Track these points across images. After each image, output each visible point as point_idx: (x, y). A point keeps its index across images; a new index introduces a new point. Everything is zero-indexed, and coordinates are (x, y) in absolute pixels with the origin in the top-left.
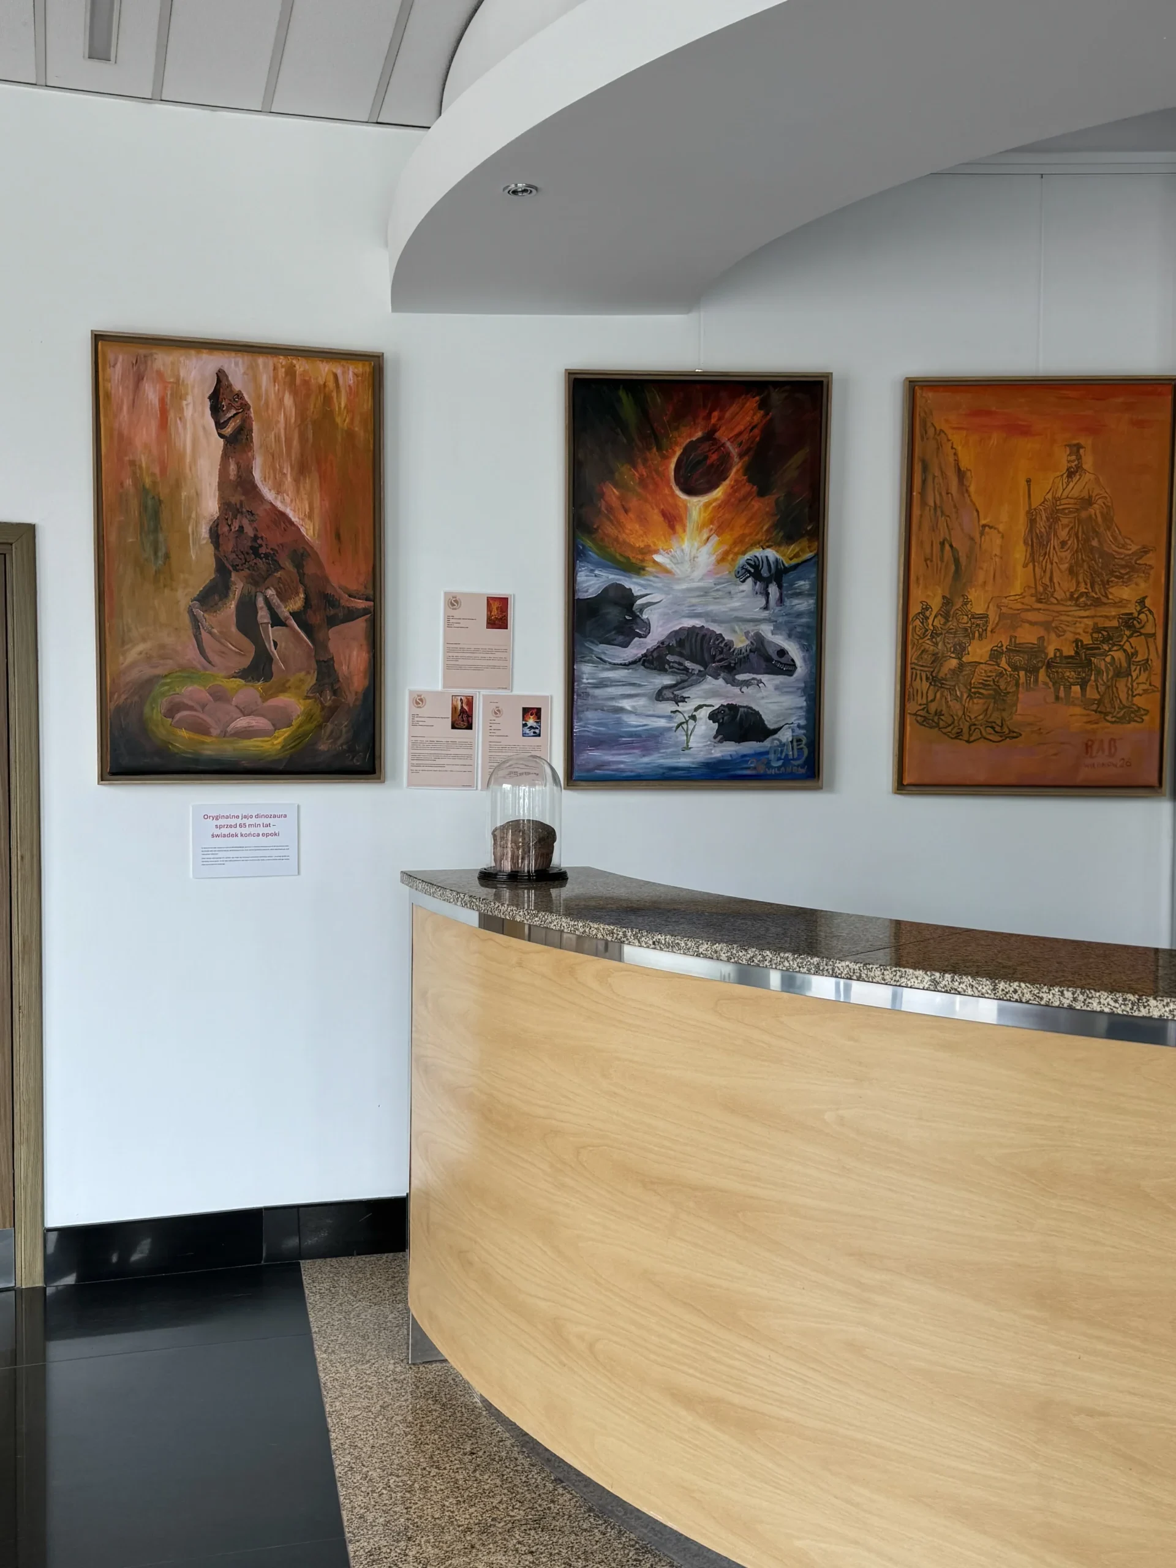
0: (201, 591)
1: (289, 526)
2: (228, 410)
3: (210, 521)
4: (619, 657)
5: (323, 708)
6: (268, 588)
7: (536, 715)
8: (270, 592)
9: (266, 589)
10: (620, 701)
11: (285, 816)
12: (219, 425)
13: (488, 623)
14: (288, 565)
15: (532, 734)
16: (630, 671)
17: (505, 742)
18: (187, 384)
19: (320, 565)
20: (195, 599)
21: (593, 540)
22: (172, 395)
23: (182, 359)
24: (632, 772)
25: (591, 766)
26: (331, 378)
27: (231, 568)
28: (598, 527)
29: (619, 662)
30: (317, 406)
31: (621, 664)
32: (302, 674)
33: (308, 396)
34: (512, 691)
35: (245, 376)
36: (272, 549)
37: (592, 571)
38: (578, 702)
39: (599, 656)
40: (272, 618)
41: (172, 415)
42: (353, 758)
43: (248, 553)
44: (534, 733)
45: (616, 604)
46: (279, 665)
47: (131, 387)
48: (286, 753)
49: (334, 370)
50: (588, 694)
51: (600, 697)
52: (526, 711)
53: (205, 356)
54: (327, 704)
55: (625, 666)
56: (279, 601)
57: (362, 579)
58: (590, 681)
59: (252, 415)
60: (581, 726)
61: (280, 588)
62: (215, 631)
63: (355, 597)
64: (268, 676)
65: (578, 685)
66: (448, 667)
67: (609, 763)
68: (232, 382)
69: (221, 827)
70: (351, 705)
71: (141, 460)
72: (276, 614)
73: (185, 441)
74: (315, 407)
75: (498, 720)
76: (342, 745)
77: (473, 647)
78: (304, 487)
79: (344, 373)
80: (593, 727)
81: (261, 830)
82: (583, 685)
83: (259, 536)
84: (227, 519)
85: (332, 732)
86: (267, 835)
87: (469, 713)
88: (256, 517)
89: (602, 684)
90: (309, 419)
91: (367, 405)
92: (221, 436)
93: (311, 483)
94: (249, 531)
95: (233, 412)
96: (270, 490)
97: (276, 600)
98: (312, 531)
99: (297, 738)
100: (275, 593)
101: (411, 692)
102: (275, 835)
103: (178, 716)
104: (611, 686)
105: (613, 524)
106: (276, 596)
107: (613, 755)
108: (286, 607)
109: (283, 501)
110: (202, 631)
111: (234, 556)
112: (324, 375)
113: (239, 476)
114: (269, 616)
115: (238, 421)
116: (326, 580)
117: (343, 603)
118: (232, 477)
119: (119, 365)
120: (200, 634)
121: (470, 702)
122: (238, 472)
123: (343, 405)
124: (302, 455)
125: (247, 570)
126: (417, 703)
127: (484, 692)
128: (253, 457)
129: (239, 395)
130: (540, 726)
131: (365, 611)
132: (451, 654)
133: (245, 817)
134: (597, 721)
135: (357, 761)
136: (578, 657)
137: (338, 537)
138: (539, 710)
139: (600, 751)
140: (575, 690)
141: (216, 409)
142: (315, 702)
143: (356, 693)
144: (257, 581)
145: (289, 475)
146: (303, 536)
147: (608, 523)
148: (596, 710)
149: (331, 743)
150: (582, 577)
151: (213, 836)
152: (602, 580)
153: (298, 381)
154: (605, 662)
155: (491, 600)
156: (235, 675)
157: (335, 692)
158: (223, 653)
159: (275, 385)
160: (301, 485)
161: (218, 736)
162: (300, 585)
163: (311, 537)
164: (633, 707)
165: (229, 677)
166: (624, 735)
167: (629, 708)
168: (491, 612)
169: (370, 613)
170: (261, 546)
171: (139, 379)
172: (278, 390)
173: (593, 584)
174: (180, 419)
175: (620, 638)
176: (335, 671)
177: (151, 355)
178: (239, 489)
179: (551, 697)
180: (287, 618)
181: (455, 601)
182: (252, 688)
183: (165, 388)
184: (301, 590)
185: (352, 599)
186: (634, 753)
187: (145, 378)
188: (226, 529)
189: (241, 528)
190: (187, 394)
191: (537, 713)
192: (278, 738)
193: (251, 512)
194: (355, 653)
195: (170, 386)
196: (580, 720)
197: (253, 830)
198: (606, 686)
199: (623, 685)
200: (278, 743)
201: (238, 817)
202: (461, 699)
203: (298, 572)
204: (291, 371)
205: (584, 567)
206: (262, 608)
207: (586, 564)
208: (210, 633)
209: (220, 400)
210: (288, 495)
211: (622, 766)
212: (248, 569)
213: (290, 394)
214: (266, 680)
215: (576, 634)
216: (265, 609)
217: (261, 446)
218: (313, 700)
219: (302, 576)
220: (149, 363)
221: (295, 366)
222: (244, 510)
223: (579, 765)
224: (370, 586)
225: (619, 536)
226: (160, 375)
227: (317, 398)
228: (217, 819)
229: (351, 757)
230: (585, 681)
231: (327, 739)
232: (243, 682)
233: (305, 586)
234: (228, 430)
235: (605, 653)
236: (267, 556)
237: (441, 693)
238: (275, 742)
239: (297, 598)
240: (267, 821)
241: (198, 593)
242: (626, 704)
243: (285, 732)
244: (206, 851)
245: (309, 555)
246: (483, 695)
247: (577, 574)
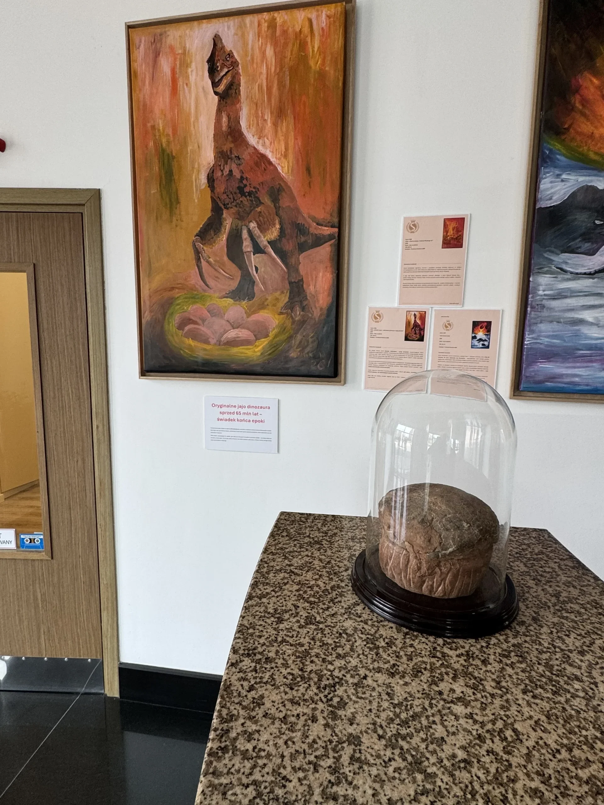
0: (201, 228)
1: (268, 166)
2: (221, 70)
3: (208, 168)
4: (583, 266)
5: (293, 322)
6: (251, 221)
7: (486, 328)
8: (253, 225)
9: (249, 222)
10: (580, 313)
11: (269, 408)
12: (215, 84)
13: (444, 243)
14: (266, 200)
15: (481, 346)
16: (596, 280)
17: (453, 352)
18: (192, 53)
19: (293, 198)
20: (197, 235)
21: (562, 142)
22: (180, 64)
23: (187, 32)
24: (587, 385)
25: (541, 378)
26: (307, 24)
27: (223, 207)
28: (570, 126)
29: (584, 271)
30: (293, 53)
31: (585, 274)
32: (277, 294)
33: (286, 44)
34: (463, 306)
35: (235, 36)
36: (254, 188)
37: (558, 176)
38: (531, 314)
39: (560, 266)
40: (254, 248)
41: (180, 82)
42: (317, 364)
43: (235, 193)
44: (483, 345)
45: (584, 208)
46: (259, 286)
47: (151, 63)
48: (265, 358)
49: (309, 16)
50: (543, 307)
51: (557, 309)
52: (476, 325)
53: (205, 24)
54: (297, 319)
55: (591, 275)
56: (259, 232)
57: (328, 208)
58: (546, 292)
59: (240, 71)
60: (533, 338)
61: (260, 221)
62: (211, 260)
63: (322, 225)
64: (251, 296)
65: (532, 297)
66: (404, 286)
67: (561, 376)
68: (225, 44)
69: (223, 413)
70: (317, 320)
71: (159, 124)
72: (257, 243)
73: (190, 103)
74: (292, 54)
75: (448, 333)
76: (308, 353)
77: (428, 266)
78: (281, 129)
79: (318, 17)
80: (547, 340)
81: (252, 417)
82: (538, 297)
83: (245, 177)
84: (220, 166)
85: (300, 342)
86: (256, 421)
87: (422, 327)
88: (243, 161)
89: (560, 295)
90: (286, 66)
91: (338, 44)
92: (216, 93)
93: (288, 124)
94: (237, 174)
95: (226, 70)
96: (253, 136)
97: (257, 232)
98: (286, 168)
99: (274, 346)
100: (256, 226)
101: (370, 308)
102: (262, 421)
103: (187, 328)
104: (571, 297)
105: (588, 120)
106: (257, 229)
107: (567, 367)
108: (264, 237)
109: (264, 145)
110: (202, 260)
111: (225, 195)
112: (300, 22)
113: (230, 127)
114: (251, 245)
115: (228, 78)
116: (297, 210)
117: (312, 230)
118: (224, 128)
119: (142, 45)
120: (201, 263)
121: (423, 316)
122: (229, 123)
123: (316, 49)
124: (280, 101)
125: (235, 208)
126: (376, 318)
127: (436, 307)
128: (241, 109)
129: (230, 55)
130: (489, 339)
131: (331, 237)
132: (408, 274)
133: (240, 407)
134: (551, 333)
135: (321, 367)
136: (534, 268)
137: (308, 170)
138: (489, 324)
139: (551, 363)
140: (529, 302)
141: (212, 71)
142: (287, 317)
143: (321, 309)
144: (242, 217)
145: (269, 120)
146: (279, 173)
147: (582, 119)
148: (551, 322)
149: (300, 351)
150: (545, 184)
151: (218, 420)
152: (569, 184)
153: (278, 33)
154: (565, 271)
155: (447, 222)
156: (226, 295)
157: (303, 309)
158: (217, 277)
159: (259, 39)
160: (279, 128)
161: (215, 344)
162: (276, 217)
163: (286, 174)
164: (596, 318)
165: (221, 298)
166: (580, 347)
167: (590, 320)
168: (447, 233)
169: (334, 238)
170: (245, 186)
171: (157, 54)
172: (262, 43)
173: (558, 190)
174: (187, 84)
175: (587, 246)
176: (304, 291)
177: (165, 32)
178: (229, 137)
179: (503, 311)
180: (265, 247)
181: (414, 225)
182: (239, 306)
183: (175, 59)
184: (277, 222)
185: (320, 227)
186: (592, 367)
187: (161, 55)
188: (220, 174)
189: (231, 171)
190: (191, 62)
191: (487, 326)
192: (259, 346)
193: (238, 157)
194: (321, 274)
195: (178, 57)
196: (532, 332)
197: (246, 417)
198: (566, 297)
199: (586, 296)
200: (258, 351)
201: (235, 406)
202: (415, 315)
203: (275, 206)
204: (272, 25)
205: (548, 173)
206: (246, 239)
207: (552, 169)
208: (208, 262)
209: (216, 61)
210: (268, 139)
211: (577, 379)
212: (236, 206)
213: (271, 45)
214: (249, 299)
215: (535, 246)
216: (249, 239)
217: (247, 97)
218: (285, 316)
219: (277, 208)
220: (164, 40)
221: (276, 19)
222: (233, 156)
223: (527, 377)
224: (335, 214)
225: (595, 131)
226: (172, 48)
227: (294, 45)
228: (221, 407)
229: (315, 363)
230: (541, 293)
231: (297, 348)
232: (232, 300)
233: (280, 218)
234: (221, 88)
235: (566, 263)
236: (250, 194)
237: (397, 309)
238: (256, 350)
239: (274, 229)
240: (256, 411)
241: (199, 229)
242: (588, 316)
243: (265, 341)
244: (213, 430)
245: (284, 190)
246: (435, 310)
247: (540, 182)
